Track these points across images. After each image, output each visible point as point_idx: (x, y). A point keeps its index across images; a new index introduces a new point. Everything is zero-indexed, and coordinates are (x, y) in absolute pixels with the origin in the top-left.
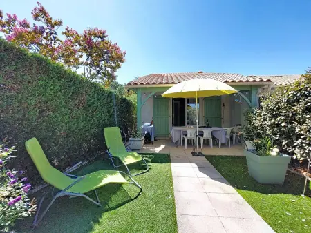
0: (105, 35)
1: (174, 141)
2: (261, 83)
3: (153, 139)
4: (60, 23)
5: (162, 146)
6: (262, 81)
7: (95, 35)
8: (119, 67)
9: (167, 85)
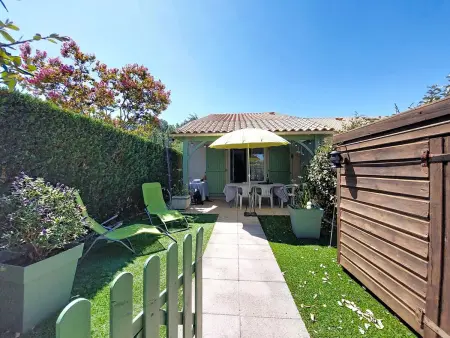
0: (147, 72)
1: (228, 200)
2: (324, 132)
3: (204, 199)
4: (93, 58)
5: (214, 207)
6: (324, 130)
7: (135, 73)
8: (164, 109)
9: (218, 134)
